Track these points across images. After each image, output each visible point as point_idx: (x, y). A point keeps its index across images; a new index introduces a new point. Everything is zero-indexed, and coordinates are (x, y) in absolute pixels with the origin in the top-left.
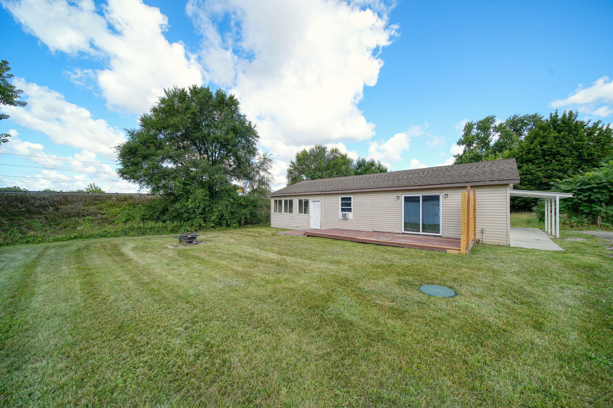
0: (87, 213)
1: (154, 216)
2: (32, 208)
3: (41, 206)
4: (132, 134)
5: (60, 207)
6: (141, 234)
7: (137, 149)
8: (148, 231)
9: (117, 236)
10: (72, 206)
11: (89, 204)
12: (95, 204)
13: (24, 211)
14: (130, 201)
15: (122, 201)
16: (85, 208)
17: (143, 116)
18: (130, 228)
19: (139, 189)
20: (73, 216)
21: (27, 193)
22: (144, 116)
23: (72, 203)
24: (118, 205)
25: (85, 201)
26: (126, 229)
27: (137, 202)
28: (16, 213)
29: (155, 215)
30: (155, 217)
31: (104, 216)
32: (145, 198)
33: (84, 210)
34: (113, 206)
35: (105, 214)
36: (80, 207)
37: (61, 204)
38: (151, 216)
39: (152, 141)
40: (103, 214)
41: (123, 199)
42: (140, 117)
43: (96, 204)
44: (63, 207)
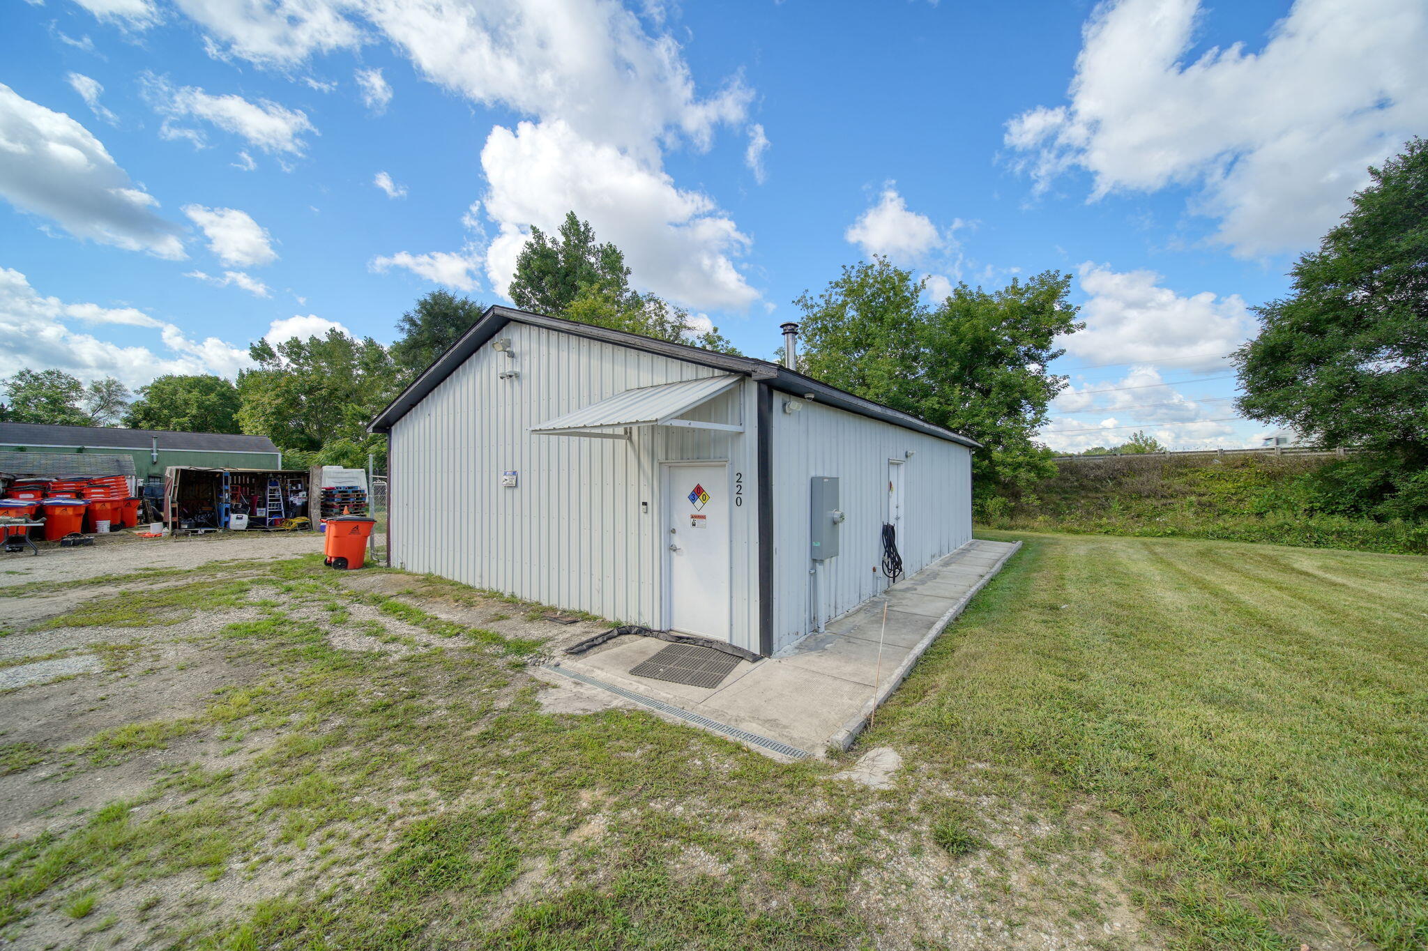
0: (1170, 491)
1: (1338, 503)
2: (1086, 482)
3: (1097, 479)
4: (1268, 314)
5: (1124, 480)
6: (1312, 544)
7: (1288, 347)
8: (1331, 538)
9: (1252, 541)
10: (1141, 479)
11: (1170, 475)
12: (1180, 474)
13: (1076, 487)
14: (1260, 467)
15: (1237, 467)
16: (1166, 481)
17: (1299, 262)
18: (1282, 527)
19: (1297, 440)
20: (1148, 497)
21: (1075, 458)
22: (1304, 260)
23: (1140, 472)
24: (1230, 476)
25: (1162, 468)
26: (1270, 528)
27: (1278, 468)
28: (1069, 490)
29: (1342, 500)
30: (1341, 507)
31: (1204, 499)
32: (1298, 457)
33: (1163, 486)
34: (1219, 479)
35: (1204, 495)
36: (1156, 481)
37: (1124, 475)
38: (1328, 504)
39: (1331, 315)
40: (1201, 495)
41: (1239, 463)
42: (1291, 269)
43: (1182, 474)
44: (1128, 479)
